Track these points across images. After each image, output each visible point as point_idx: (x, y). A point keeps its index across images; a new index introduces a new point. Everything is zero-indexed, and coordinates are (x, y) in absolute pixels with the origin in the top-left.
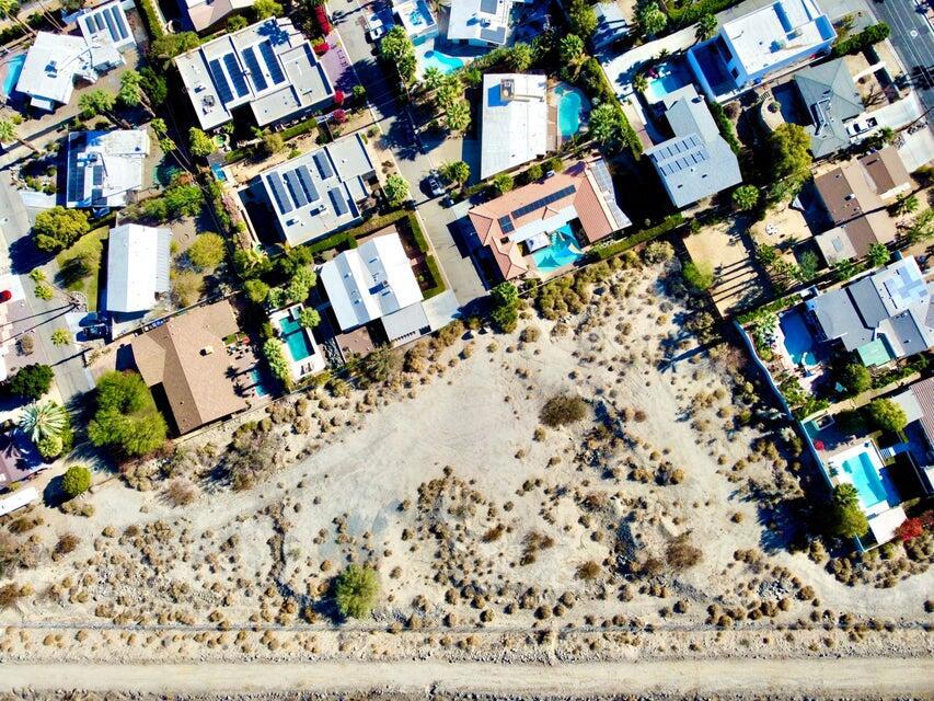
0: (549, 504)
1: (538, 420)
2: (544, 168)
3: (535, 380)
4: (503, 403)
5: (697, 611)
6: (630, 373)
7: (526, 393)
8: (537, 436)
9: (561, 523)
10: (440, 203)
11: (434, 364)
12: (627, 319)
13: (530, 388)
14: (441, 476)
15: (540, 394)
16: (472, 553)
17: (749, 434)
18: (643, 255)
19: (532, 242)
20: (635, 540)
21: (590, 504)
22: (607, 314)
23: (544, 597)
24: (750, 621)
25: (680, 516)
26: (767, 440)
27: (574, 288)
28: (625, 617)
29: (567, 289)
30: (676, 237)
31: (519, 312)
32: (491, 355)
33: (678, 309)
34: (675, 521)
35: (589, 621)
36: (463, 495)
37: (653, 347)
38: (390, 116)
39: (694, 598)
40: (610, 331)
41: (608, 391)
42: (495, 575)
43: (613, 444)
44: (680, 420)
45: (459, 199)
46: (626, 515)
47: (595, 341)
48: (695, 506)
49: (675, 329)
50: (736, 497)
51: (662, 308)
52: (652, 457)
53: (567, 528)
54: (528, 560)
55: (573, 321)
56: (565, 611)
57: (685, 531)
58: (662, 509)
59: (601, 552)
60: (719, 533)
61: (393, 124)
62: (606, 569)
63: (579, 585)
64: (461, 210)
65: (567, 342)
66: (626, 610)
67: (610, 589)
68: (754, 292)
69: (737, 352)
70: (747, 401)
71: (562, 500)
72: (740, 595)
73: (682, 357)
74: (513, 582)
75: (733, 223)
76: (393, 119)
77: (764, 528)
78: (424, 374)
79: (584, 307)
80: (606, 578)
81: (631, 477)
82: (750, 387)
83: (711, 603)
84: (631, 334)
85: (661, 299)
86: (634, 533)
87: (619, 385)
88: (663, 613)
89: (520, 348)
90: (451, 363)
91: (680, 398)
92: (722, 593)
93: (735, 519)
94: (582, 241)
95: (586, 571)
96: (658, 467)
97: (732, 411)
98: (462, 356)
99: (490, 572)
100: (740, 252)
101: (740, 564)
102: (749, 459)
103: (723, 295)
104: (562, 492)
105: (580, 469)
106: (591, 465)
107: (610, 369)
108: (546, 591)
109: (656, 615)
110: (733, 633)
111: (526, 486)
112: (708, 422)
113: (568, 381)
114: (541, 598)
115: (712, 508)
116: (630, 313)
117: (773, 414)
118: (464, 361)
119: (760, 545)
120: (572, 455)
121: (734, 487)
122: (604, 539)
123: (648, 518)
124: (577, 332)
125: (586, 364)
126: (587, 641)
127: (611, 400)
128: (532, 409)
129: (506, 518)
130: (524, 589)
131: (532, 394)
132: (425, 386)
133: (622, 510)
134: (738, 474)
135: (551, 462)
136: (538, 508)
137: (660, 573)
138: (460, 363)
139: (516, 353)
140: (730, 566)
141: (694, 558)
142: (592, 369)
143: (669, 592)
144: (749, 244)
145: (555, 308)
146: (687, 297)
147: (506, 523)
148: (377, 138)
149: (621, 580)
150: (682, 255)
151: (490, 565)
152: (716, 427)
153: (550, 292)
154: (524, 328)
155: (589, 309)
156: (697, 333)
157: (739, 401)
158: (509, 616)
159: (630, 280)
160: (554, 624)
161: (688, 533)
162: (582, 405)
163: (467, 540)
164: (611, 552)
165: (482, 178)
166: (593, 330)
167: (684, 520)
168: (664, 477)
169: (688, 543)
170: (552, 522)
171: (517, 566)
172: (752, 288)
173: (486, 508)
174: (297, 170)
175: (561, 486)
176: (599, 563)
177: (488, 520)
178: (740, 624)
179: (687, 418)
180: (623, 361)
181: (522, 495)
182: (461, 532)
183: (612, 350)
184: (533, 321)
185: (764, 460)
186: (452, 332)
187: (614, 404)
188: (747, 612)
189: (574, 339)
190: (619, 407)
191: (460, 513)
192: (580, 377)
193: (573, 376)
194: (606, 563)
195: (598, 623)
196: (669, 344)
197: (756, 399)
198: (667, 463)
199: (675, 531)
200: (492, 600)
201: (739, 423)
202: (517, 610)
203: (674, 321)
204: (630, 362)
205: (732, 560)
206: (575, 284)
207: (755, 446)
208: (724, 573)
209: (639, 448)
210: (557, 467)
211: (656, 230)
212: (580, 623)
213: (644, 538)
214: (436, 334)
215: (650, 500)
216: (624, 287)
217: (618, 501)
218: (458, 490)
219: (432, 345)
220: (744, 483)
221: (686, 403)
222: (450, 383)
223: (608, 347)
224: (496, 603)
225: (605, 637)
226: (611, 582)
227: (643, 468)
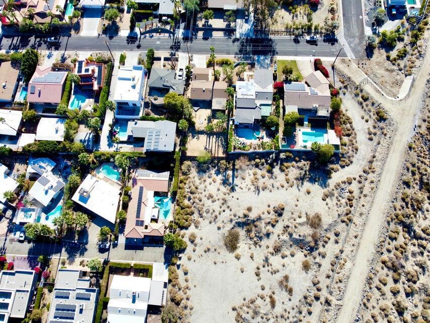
0: (270, 268)
1: (231, 254)
2: (126, 195)
3: (213, 246)
4: (216, 265)
5: (341, 227)
6: (229, 204)
7: (216, 253)
8: (238, 258)
9: (280, 267)
10: (114, 247)
11: (183, 289)
12: (207, 193)
13: (215, 250)
14: (235, 313)
15: (220, 247)
16: (277, 317)
17: (276, 170)
18: (184, 174)
19: (154, 216)
20: (301, 238)
21: (277, 250)
22: (201, 201)
23: (310, 292)
24: (353, 208)
25: (299, 214)
26: (282, 164)
28: (333, 259)
29: (182, 212)
30: (184, 157)
31: (180, 237)
32: (192, 260)
33: (213, 171)
34: (300, 217)
35: (328, 277)
36: (248, 307)
37: (224, 189)
38: (61, 250)
39: (335, 226)
40: (208, 203)
41: (232, 217)
42: (291, 311)
43: (256, 226)
44: (258, 194)
45: (117, 238)
46: (288, 236)
47: (209, 211)
48: (297, 206)
49: (220, 177)
50: (300, 188)
51: (209, 177)
52: (269, 213)
53: (284, 266)
54: (290, 291)
55: (196, 216)
56: (320, 285)
57: (305, 215)
58: (292, 220)
59: (300, 256)
60: (311, 202)
61: (66, 250)
62: (308, 257)
63: (311, 273)
64: (122, 240)
65: (204, 223)
66: (330, 258)
67: (318, 260)
68: (221, 140)
69: (242, 158)
70: (263, 164)
71: (270, 261)
72: (341, 206)
73: (233, 180)
74: (298, 304)
75: (190, 134)
76: (64, 249)
77: (316, 183)
78: (185, 297)
79: (193, 208)
80: (312, 259)
81: (273, 226)
82: (258, 160)
83: (340, 220)
84: (214, 195)
85: (206, 176)
86: (297, 237)
87: (232, 210)
88: (337, 242)
89: (196, 245)
90: (187, 281)
91: (249, 190)
92: (337, 213)
93: (309, 193)
94: (165, 195)
95: (306, 267)
96: (274, 213)
97: (264, 172)
98: (186, 274)
99: (289, 313)
100: (203, 138)
101: (328, 200)
102: (287, 175)
103: (216, 152)
104: (267, 260)
105: (260, 246)
106: (261, 240)
107: (224, 211)
108: (308, 290)
109: (336, 245)
110: (355, 217)
111: (257, 275)
112: (264, 183)
113: (222, 230)
114: (310, 294)
115: (300, 200)
116: (205, 191)
117: (272, 157)
118: (188, 274)
119: (323, 188)
120: (253, 247)
121: (295, 186)
122: (295, 251)
123: (294, 228)
124: (202, 217)
125: (217, 220)
126: (337, 282)
127: (237, 217)
128: (225, 254)
129: (267, 292)
130: (303, 300)
131: (218, 250)
132: (190, 299)
133: (285, 237)
134: (291, 183)
135: (252, 257)
136: (269, 274)
137: (319, 235)
138: (188, 276)
139: (197, 248)
140: (327, 204)
141: (318, 217)
142: (220, 218)
143: (328, 235)
144: (202, 132)
145: (187, 221)
146: (210, 166)
147: (270, 293)
148: (67, 261)
149: (315, 253)
150: (192, 159)
151: (286, 311)
152: (268, 181)
153: (179, 219)
154: (188, 239)
155: (195, 207)
156: (226, 169)
157: (261, 167)
158: (313, 314)
159: (191, 184)
160: (324, 294)
161: (307, 215)
162: (233, 231)
163: (270, 316)
164: (302, 251)
165: (114, 223)
166: (204, 209)
167: (301, 213)
168: (279, 212)
169: (311, 217)
170: (278, 271)
171: (291, 298)
172: (219, 140)
173: (259, 299)
174: (57, 309)
175: (264, 259)
176: (305, 259)
177: (265, 301)
178: (353, 212)
179: (259, 190)
180: (223, 204)
181: (260, 279)
182: (265, 317)
183: (216, 206)
184: (187, 233)
185: (289, 169)
186: (173, 273)
187: (239, 217)
188: (349, 207)
189: (204, 219)
190: (242, 216)
191: (256, 313)
192: (221, 225)
193: (219, 228)
194: (306, 256)
195: (331, 273)
196: (225, 182)
197: (263, 160)
198: (274, 208)
199: (304, 219)
200: (302, 318)
201: (270, 171)
202: (311, 309)
203: (217, 175)
204: (225, 201)
205: (325, 202)
206: (181, 207)
207: (282, 170)
208: (329, 208)
209: (263, 216)
210: (255, 256)
211: (177, 163)
212: (328, 281)
213: (301, 234)
214: (170, 281)
215: (287, 223)
216: (193, 188)
217: (281, 237)
218: (245, 308)
219: (174, 286)
220: (295, 182)
221: (253, 188)
222: (195, 286)
223: (214, 208)
224: (304, 317)
225: (338, 273)
226: (315, 258)
227: (271, 219)
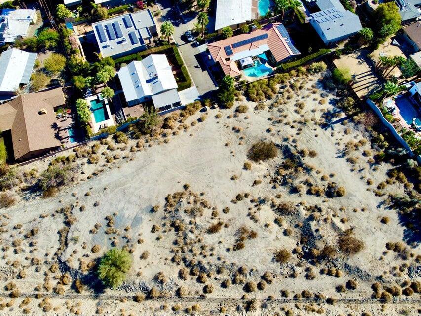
0: (254, 209)
1: (246, 157)
3: (244, 134)
4: (224, 147)
5: (364, 288)
6: (305, 129)
7: (239, 141)
8: (246, 167)
9: (262, 222)
10: (191, 45)
11: (182, 124)
12: (301, 101)
13: (242, 138)
14: (181, 190)
15: (248, 141)
16: (199, 241)
17: (385, 167)
18: (309, 70)
19: (243, 61)
20: (315, 233)
21: (282, 210)
22: (288, 98)
23: (250, 275)
24: (404, 297)
25: (345, 217)
26: (399, 170)
27: (268, 85)
28: (311, 292)
29: (264, 86)
30: (329, 60)
31: (235, 98)
32: (218, 120)
33: (331, 97)
34: (342, 221)
35: (284, 294)
36: (195, 202)
37: (318, 116)
38: (168, 8)
39: (361, 278)
40: (291, 106)
41: (291, 139)
42: (215, 257)
43: (296, 171)
44: (339, 157)
45: (202, 43)
46: (307, 217)
47: (282, 112)
48: (355, 211)
49: (331, 107)
50: (382, 206)
51: (322, 95)
52: (323, 179)
53: (266, 226)
54: (239, 247)
55: (267, 103)
56: (266, 286)
57: (350, 227)
58: (332, 213)
59: (290, 244)
60: (373, 230)
61: (169, 11)
62: (295, 256)
63: (276, 266)
64: (202, 48)
65: (265, 113)
66: (311, 287)
67: (298, 270)
68: (377, 88)
69: (371, 117)
70: (381, 147)
71: (262, 207)
72: (395, 275)
73: (336, 122)
74: (228, 263)
75: (359, 54)
76: (169, 9)
77: (404, 228)
78: (175, 129)
79: (274, 96)
80: (295, 263)
81: (309, 192)
82: (382, 137)
83: (374, 282)
84: (304, 108)
85: (320, 91)
86: (314, 228)
87: (298, 136)
88: (339, 289)
89: (235, 116)
90: (192, 124)
91: (338, 144)
92: (381, 273)
93: (384, 221)
94: (272, 62)
95: (281, 257)
96: (327, 186)
97: (372, 153)
98: (200, 120)
99: (211, 255)
100: (365, 68)
101: (391, 253)
102: (388, 182)
103: (358, 89)
104: (262, 201)
105: (274, 187)
106: (282, 185)
107: (292, 127)
108: (252, 270)
109: (334, 291)
110: (393, 305)
111: (239, 198)
112: (358, 158)
113: (268, 135)
114: (248, 276)
115: (366, 213)
116: (303, 98)
117: (400, 151)
118: (200, 123)
119: (404, 240)
120: (269, 179)
121: (380, 199)
122: (293, 234)
123: (323, 218)
124: (270, 108)
125: (277, 124)
126: (283, 309)
127: (294, 144)
128: (242, 151)
129: (224, 218)
130: (236, 268)
131: (243, 142)
132: (175, 136)
133: (304, 214)
134: (381, 192)
135: (255, 183)
136: (247, 212)
137: (335, 258)
138: (198, 124)
139: (233, 119)
140: (385, 253)
141: (357, 247)
142: (280, 127)
143: (341, 273)
144: (369, 62)
145: (257, 94)
146: (336, 90)
147: (224, 221)
148: (159, 17)
149: (306, 264)
150: (331, 67)
151: (212, 249)
152: (363, 162)
153: (254, 86)
154: (238, 105)
155: (277, 96)
156: (344, 109)
157: (375, 146)
158: (224, 289)
159: (301, 81)
160: (258, 296)
161: (352, 229)
162: (274, 148)
163: (196, 232)
164: (297, 244)
165: (216, 29)
166: (281, 106)
167: (348, 221)
168: (332, 192)
169: (352, 236)
170: (256, 221)
171: (231, 251)
172: (375, 85)
173: (211, 211)
174: (113, 25)
175: (262, 198)
176: (290, 251)
177: (212, 218)
178: (398, 298)
179: (344, 155)
180: (300, 123)
181: (235, 203)
182: (193, 226)
183: (292, 117)
184: (244, 102)
185: (397, 183)
186: (194, 107)
187: (295, 146)
188: (401, 290)
189: (269, 111)
190: (299, 148)
191: (192, 213)
192: (273, 131)
193: (269, 131)
194: (295, 251)
195: (291, 296)
196: (328, 115)
197: (387, 144)
198: (333, 183)
199: (343, 227)
200: (213, 277)
201: (378, 160)
202: (230, 285)
203: (330, 103)
204: (304, 123)
205: (385, 249)
206: (269, 83)
207: (390, 174)
208: (381, 259)
209: (314, 173)
210: (259, 186)
211: (315, 55)
212: (277, 296)
213: (321, 232)
214: (184, 108)
215: (323, 207)
216: (298, 85)
217: (301, 208)
218: (192, 199)
219: (181, 115)
220: (386, 197)
221: (342, 147)
222: (191, 135)
223: (290, 115)
224: (216, 279)
225: (297, 307)
226: (299, 265)
227: (317, 186)
